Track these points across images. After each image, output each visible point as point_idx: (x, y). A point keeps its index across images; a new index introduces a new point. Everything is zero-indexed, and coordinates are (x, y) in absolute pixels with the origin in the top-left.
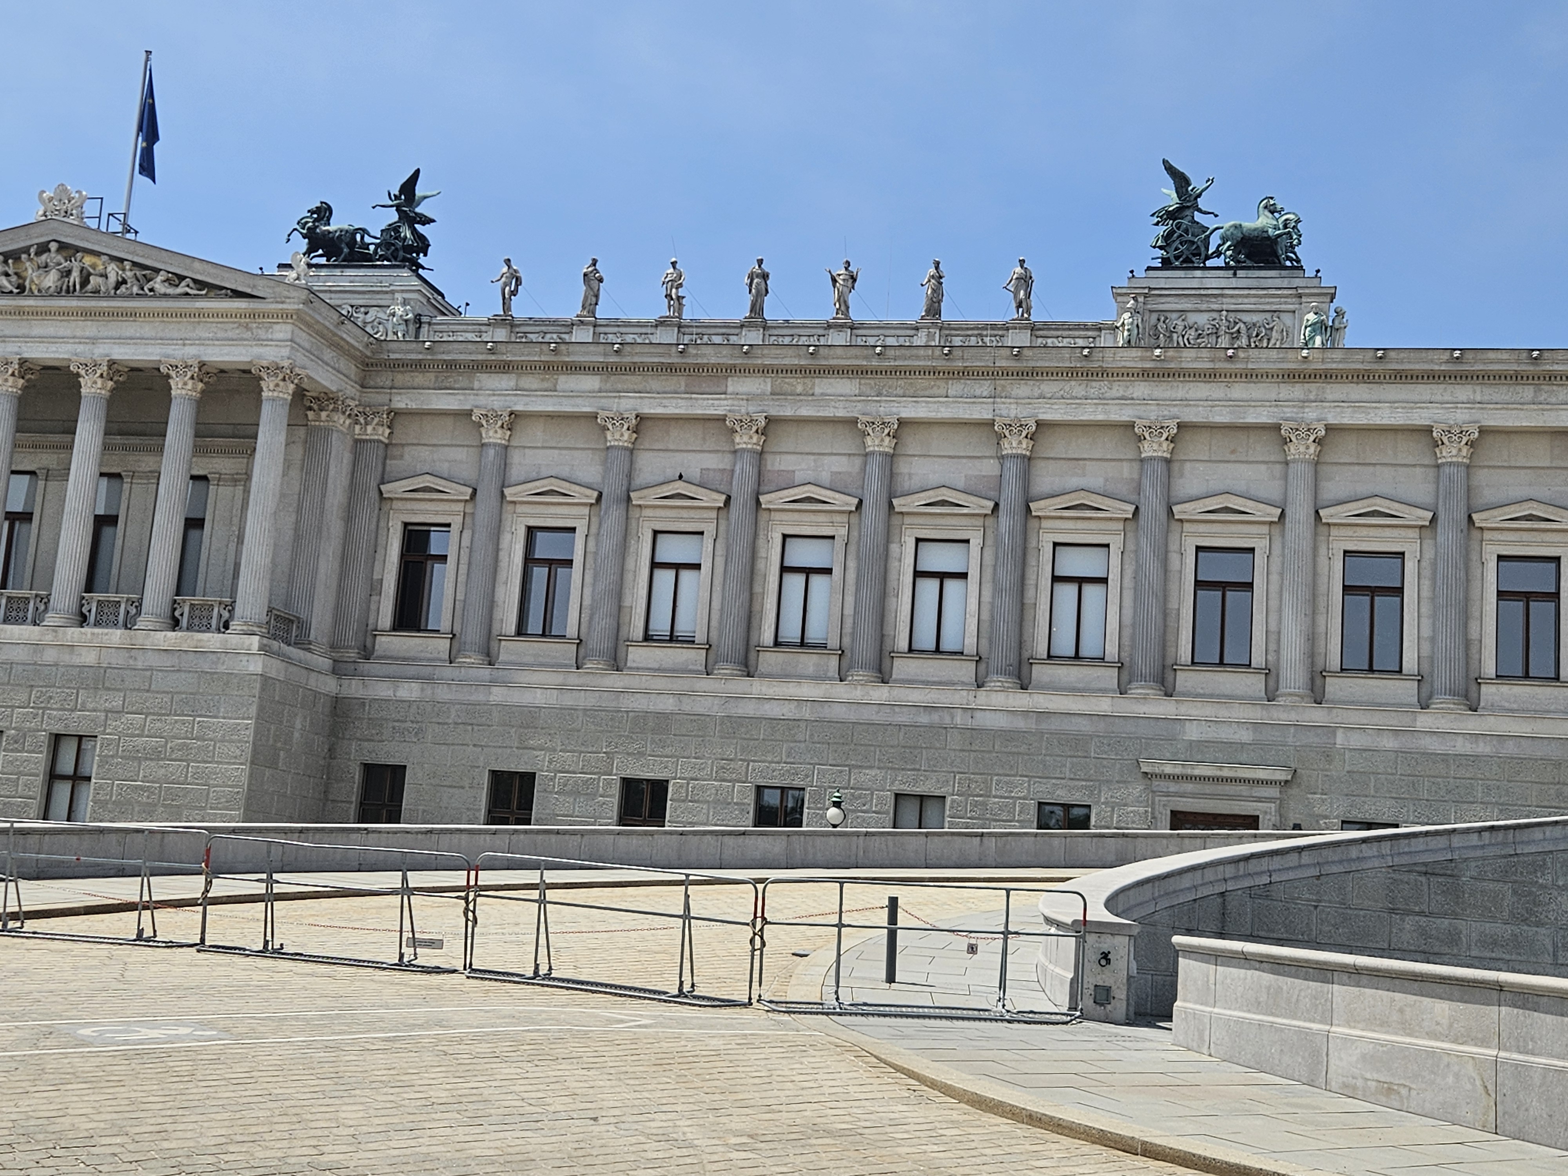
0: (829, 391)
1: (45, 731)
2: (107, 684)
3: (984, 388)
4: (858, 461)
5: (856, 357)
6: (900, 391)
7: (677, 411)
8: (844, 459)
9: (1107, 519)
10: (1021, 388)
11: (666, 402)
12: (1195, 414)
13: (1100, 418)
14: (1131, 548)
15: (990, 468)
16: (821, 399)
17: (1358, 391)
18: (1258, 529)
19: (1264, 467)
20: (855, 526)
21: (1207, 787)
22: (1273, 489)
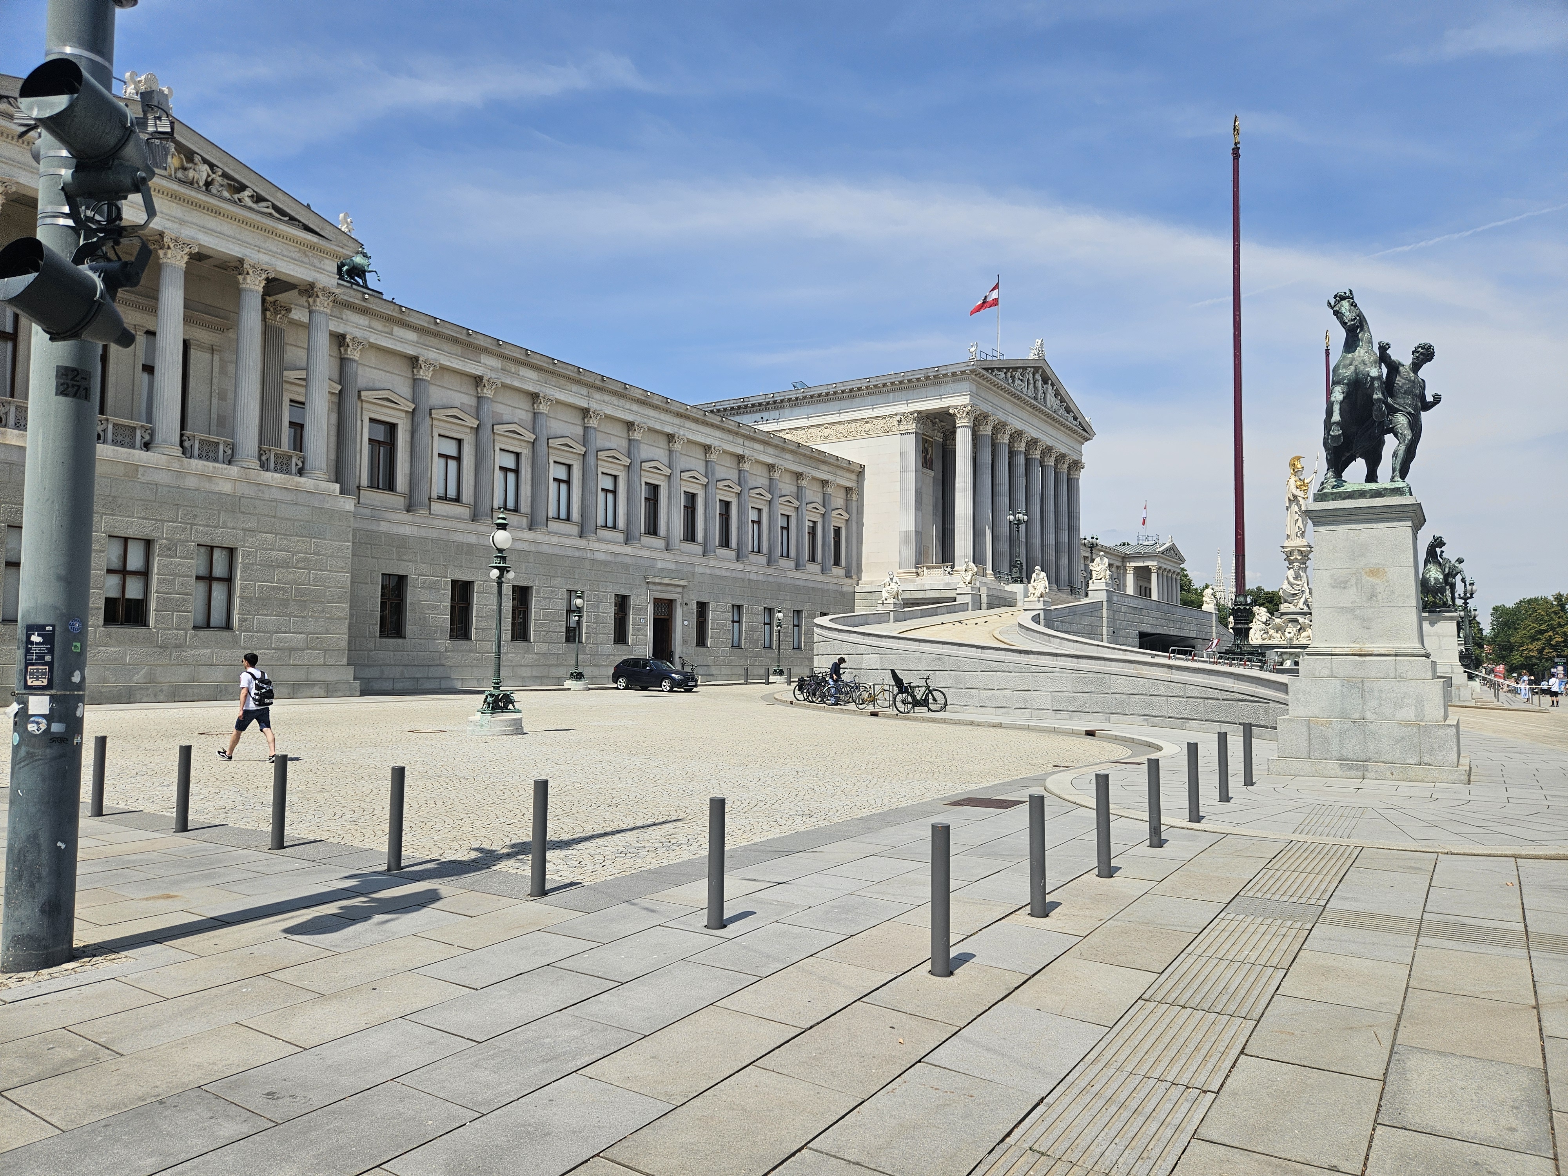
0: (526, 375)
1: (193, 542)
2: (242, 509)
3: (584, 391)
4: (530, 415)
5: (544, 362)
6: (554, 384)
7: (457, 367)
8: (524, 413)
9: (620, 464)
10: (598, 396)
11: (452, 360)
12: (651, 424)
13: (623, 417)
14: (627, 479)
15: (579, 431)
16: (523, 379)
17: (693, 426)
18: (663, 478)
19: (662, 450)
20: (531, 450)
21: (664, 588)
22: (666, 461)
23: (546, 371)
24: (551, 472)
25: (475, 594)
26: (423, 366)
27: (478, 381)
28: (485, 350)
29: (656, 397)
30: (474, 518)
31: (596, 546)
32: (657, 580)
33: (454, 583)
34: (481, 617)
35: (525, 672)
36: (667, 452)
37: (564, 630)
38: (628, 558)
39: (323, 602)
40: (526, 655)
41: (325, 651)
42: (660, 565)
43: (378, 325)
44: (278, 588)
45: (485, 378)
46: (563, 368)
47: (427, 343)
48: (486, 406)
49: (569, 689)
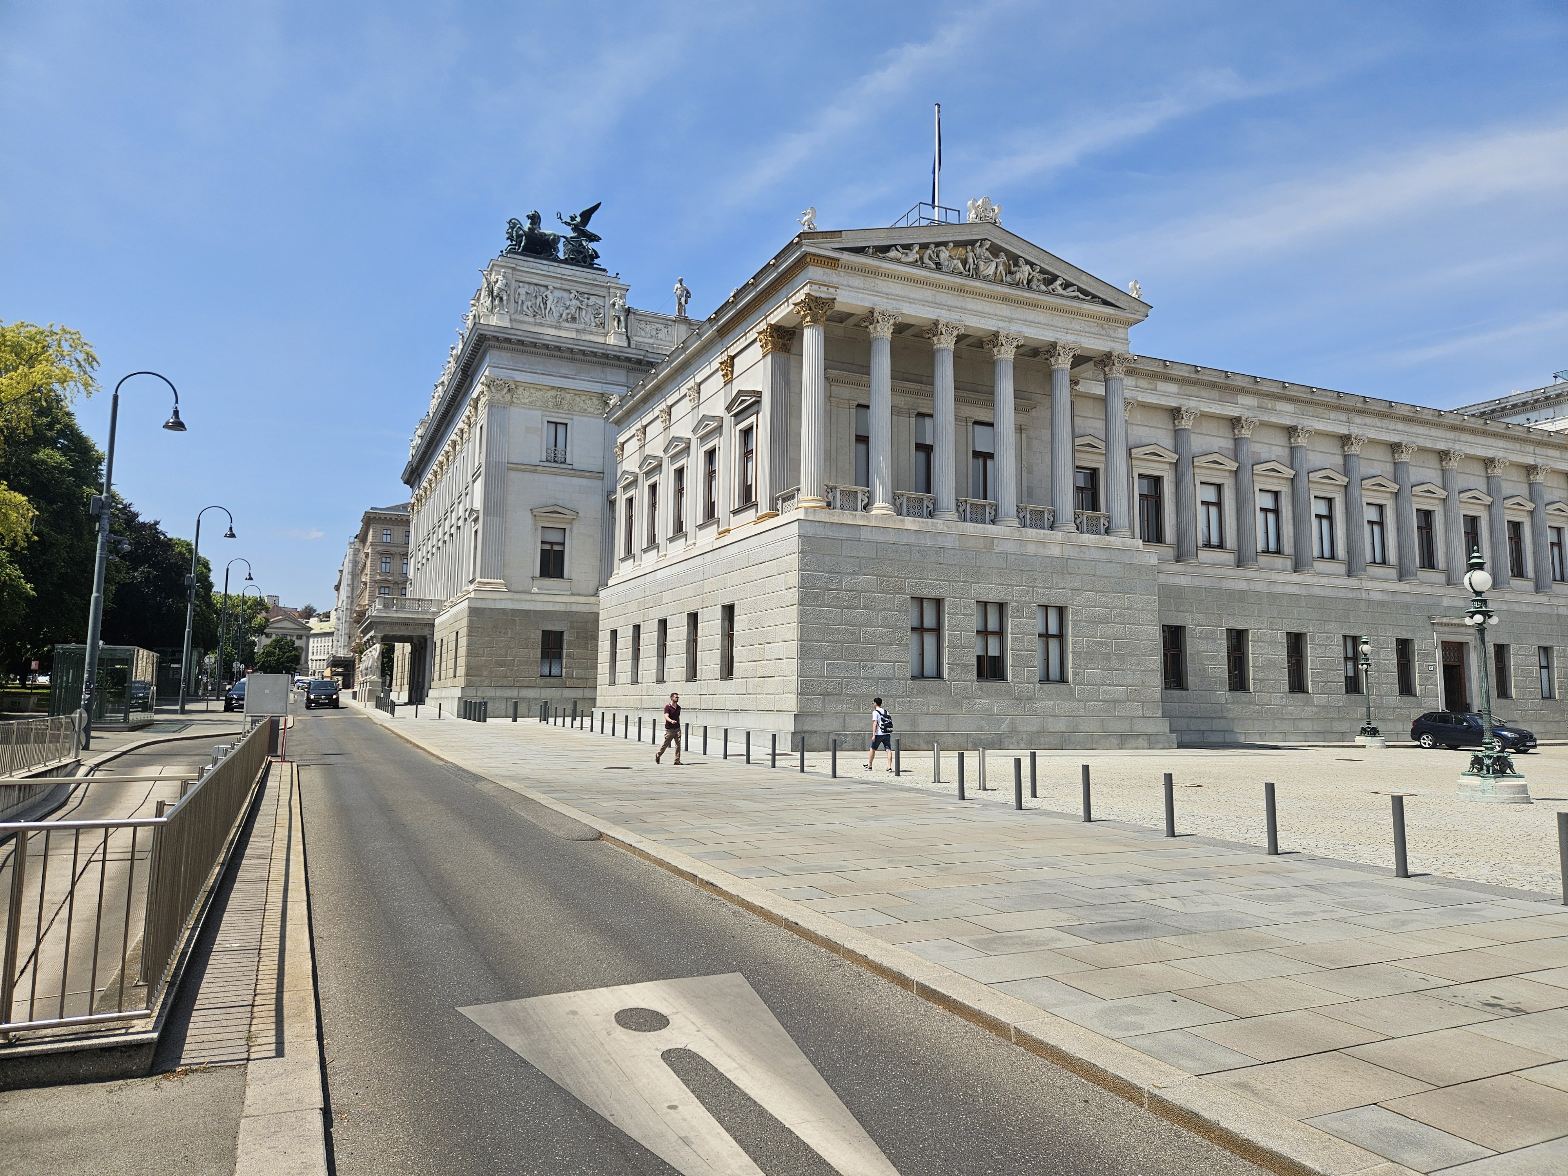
0: (1282, 409)
1: (1035, 603)
2: (1070, 570)
3: (1343, 417)
4: (1287, 450)
5: (1302, 392)
6: (1311, 414)
7: (1216, 411)
8: (1280, 449)
9: (1386, 492)
10: (1358, 420)
11: (1211, 405)
12: (1421, 442)
13: (1388, 439)
14: (1395, 507)
15: (1339, 460)
16: (1280, 413)
17: (1470, 438)
18: (1437, 502)
19: (1433, 471)
20: (1290, 487)
21: (1453, 629)
22: (1438, 481)
23: (1303, 402)
24: (1312, 507)
25: (1250, 643)
26: (1184, 417)
27: (1235, 422)
28: (1243, 390)
29: (1426, 411)
30: (1240, 563)
31: (1369, 585)
32: (1445, 620)
33: (1229, 631)
34: (1258, 667)
35: (1307, 726)
36: (1439, 473)
37: (1343, 679)
38: (1408, 596)
39: (1138, 656)
40: (1306, 708)
41: (1143, 703)
42: (1446, 602)
43: (1143, 383)
44: (1101, 643)
45: (1243, 419)
46: (1322, 396)
47: (1188, 393)
48: (1245, 448)
49: (1364, 747)
